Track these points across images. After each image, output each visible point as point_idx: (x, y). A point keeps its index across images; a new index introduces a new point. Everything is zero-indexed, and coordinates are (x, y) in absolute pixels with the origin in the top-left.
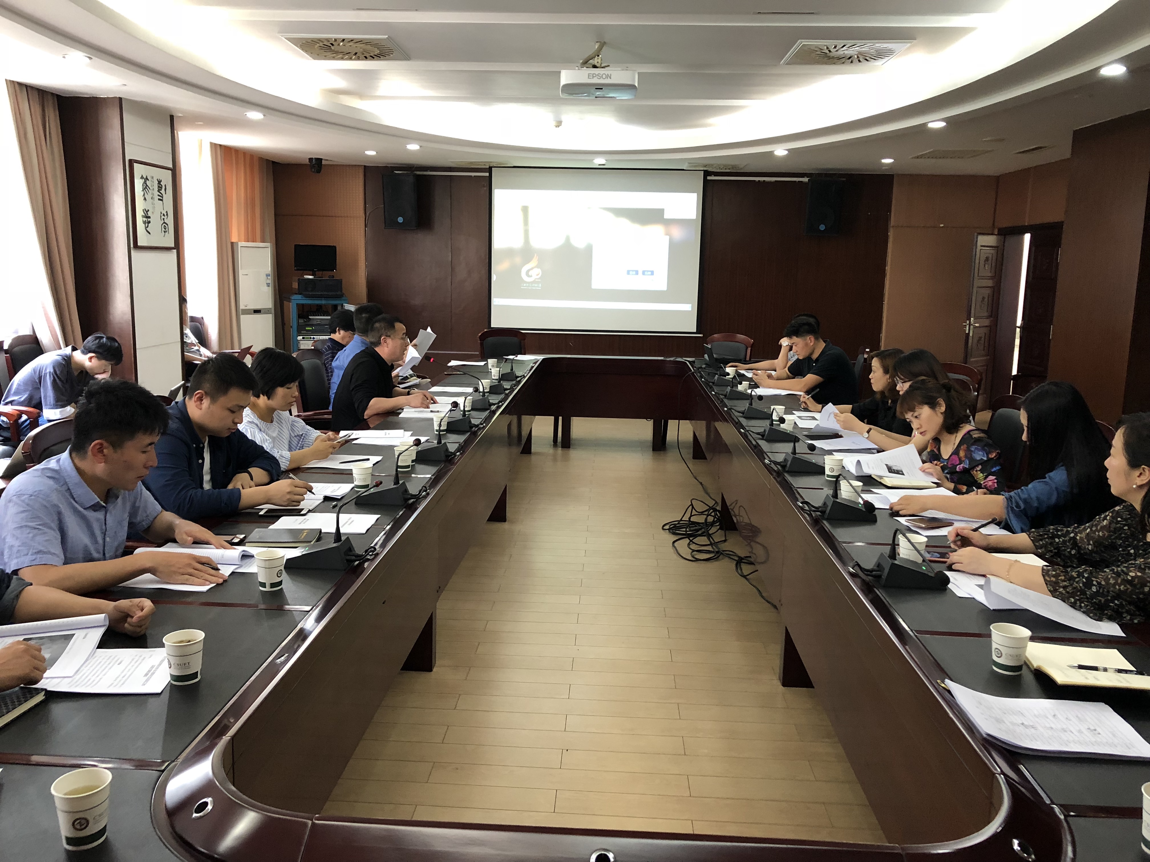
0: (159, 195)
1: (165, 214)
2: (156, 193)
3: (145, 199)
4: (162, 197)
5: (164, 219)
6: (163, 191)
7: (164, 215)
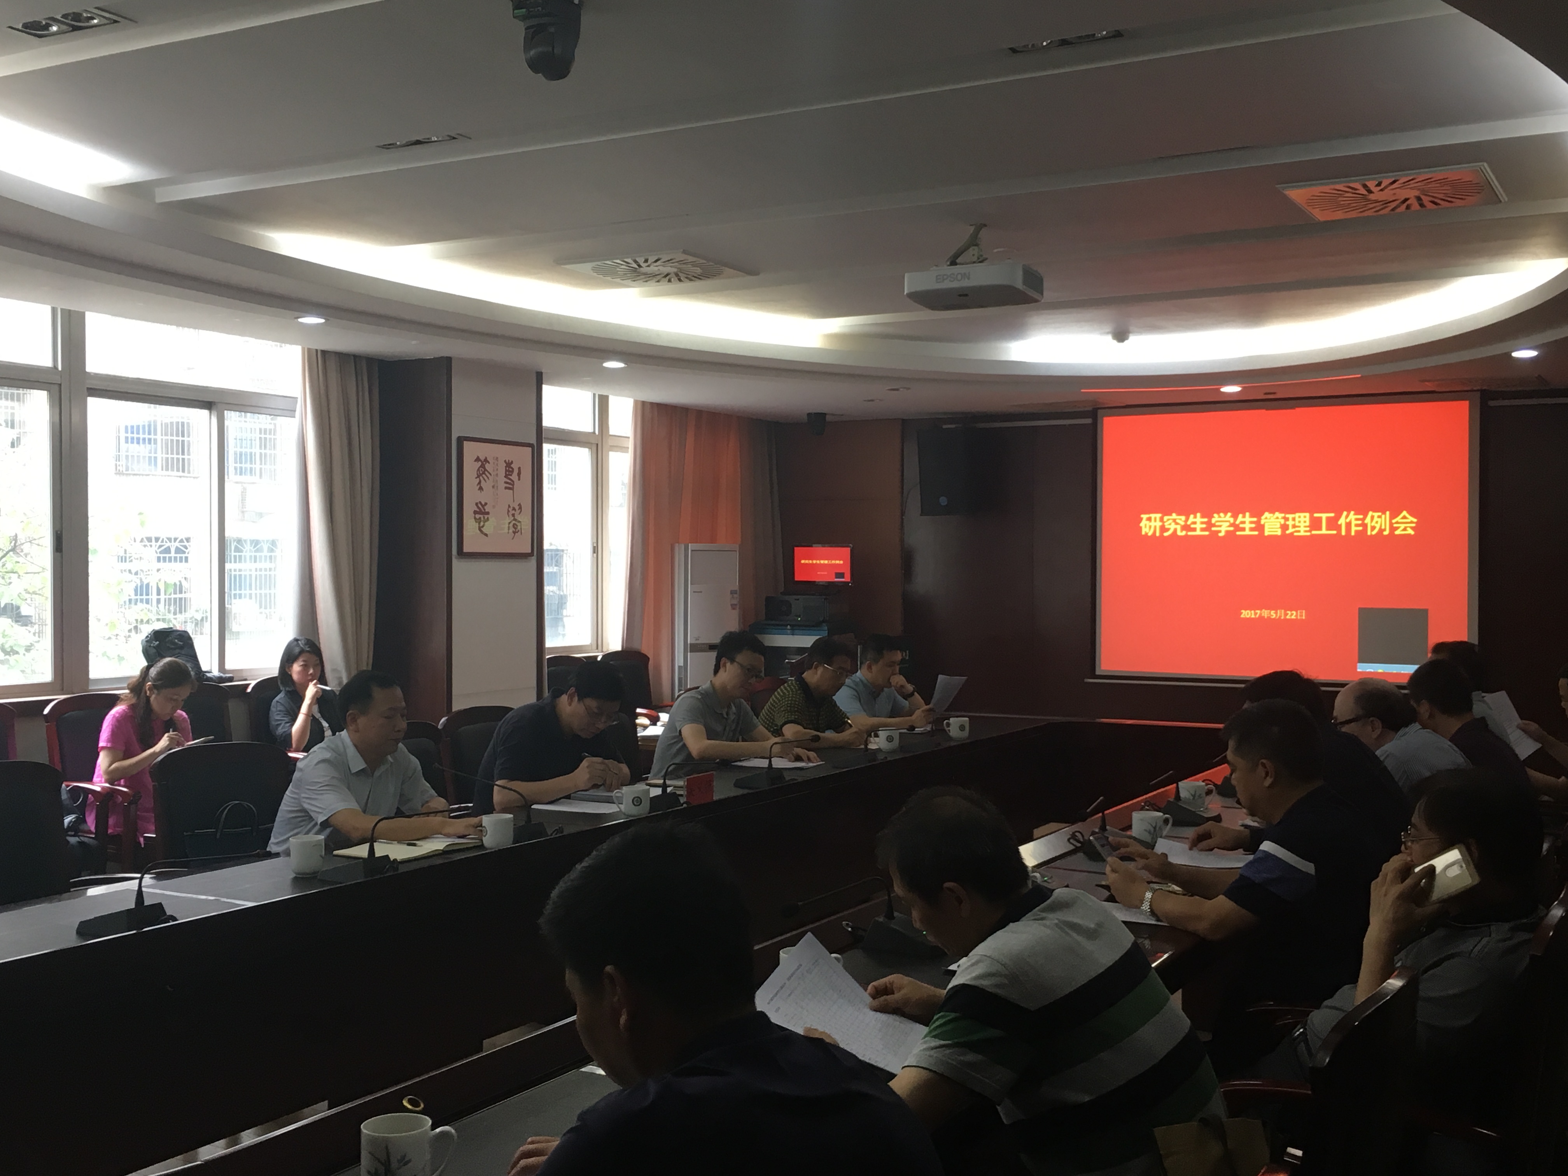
0: (506, 483)
1: (517, 508)
2: (502, 479)
3: (481, 489)
4: (513, 485)
5: (513, 515)
6: (514, 477)
7: (514, 509)
